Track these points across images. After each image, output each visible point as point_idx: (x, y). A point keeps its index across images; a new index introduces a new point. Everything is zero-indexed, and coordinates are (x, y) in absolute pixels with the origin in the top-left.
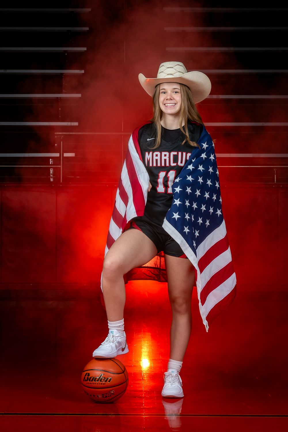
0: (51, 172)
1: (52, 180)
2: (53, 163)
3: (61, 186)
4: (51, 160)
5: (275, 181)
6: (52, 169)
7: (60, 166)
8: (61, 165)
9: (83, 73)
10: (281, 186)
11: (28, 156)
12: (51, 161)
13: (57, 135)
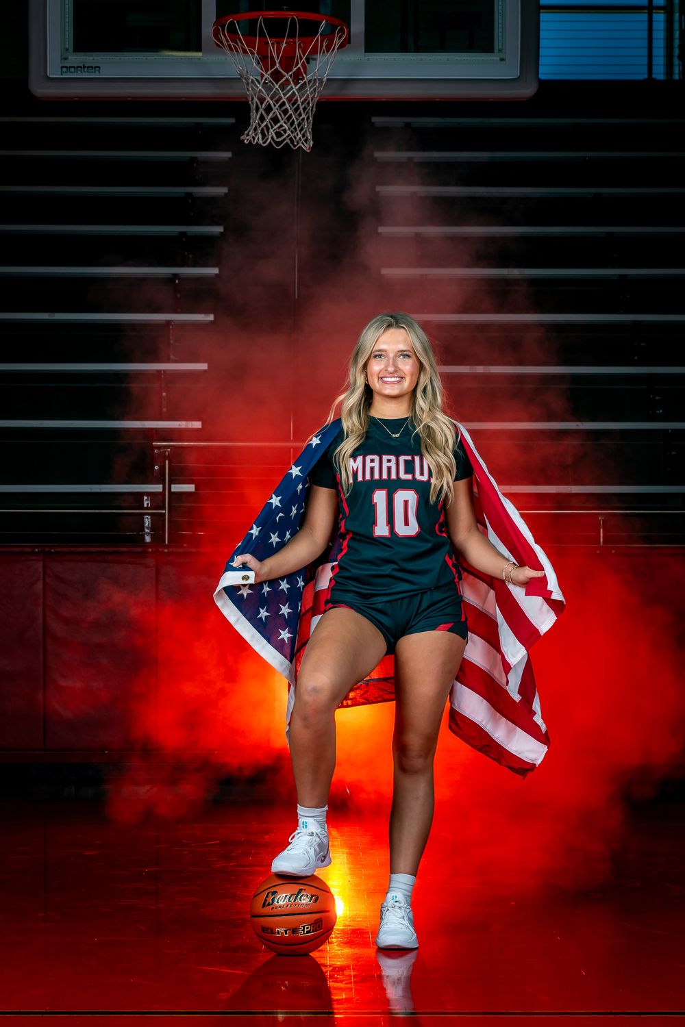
0: (147, 524)
1: (148, 539)
2: (149, 505)
3: (166, 551)
4: (145, 498)
5: (602, 540)
6: (149, 517)
7: (164, 511)
8: (164, 509)
9: (211, 321)
10: (613, 552)
11: (99, 491)
12: (147, 500)
13: (159, 447)
